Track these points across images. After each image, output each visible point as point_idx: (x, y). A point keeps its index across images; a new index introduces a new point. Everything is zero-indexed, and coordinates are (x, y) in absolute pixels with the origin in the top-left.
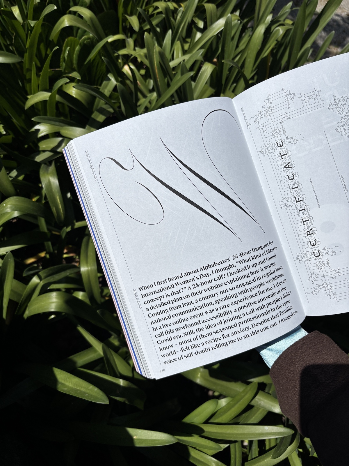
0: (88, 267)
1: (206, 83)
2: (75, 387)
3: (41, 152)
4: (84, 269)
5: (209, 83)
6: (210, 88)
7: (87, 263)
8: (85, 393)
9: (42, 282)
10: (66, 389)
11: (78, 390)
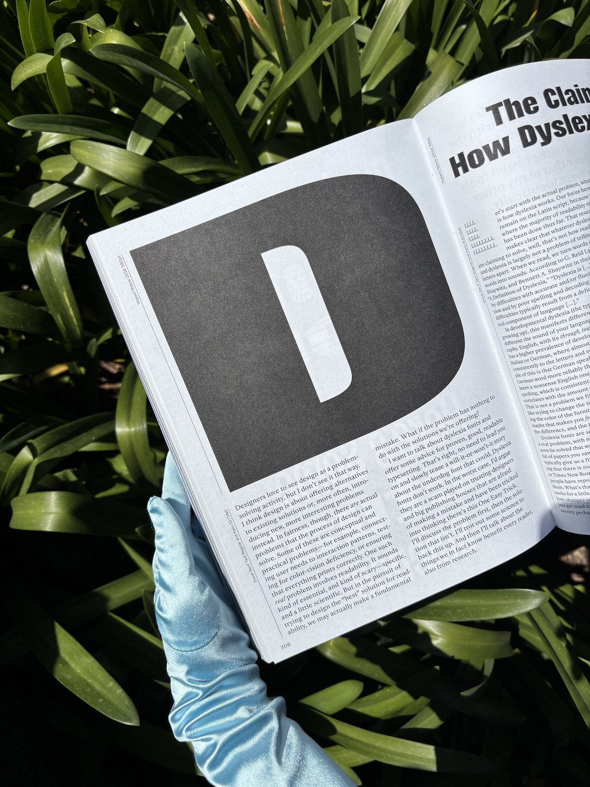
0: (129, 427)
1: (397, 29)
2: (85, 678)
3: (45, 183)
4: (121, 429)
5: (403, 28)
6: (406, 41)
7: (128, 419)
8: (99, 695)
9: (36, 460)
10: (69, 677)
11: (88, 685)
